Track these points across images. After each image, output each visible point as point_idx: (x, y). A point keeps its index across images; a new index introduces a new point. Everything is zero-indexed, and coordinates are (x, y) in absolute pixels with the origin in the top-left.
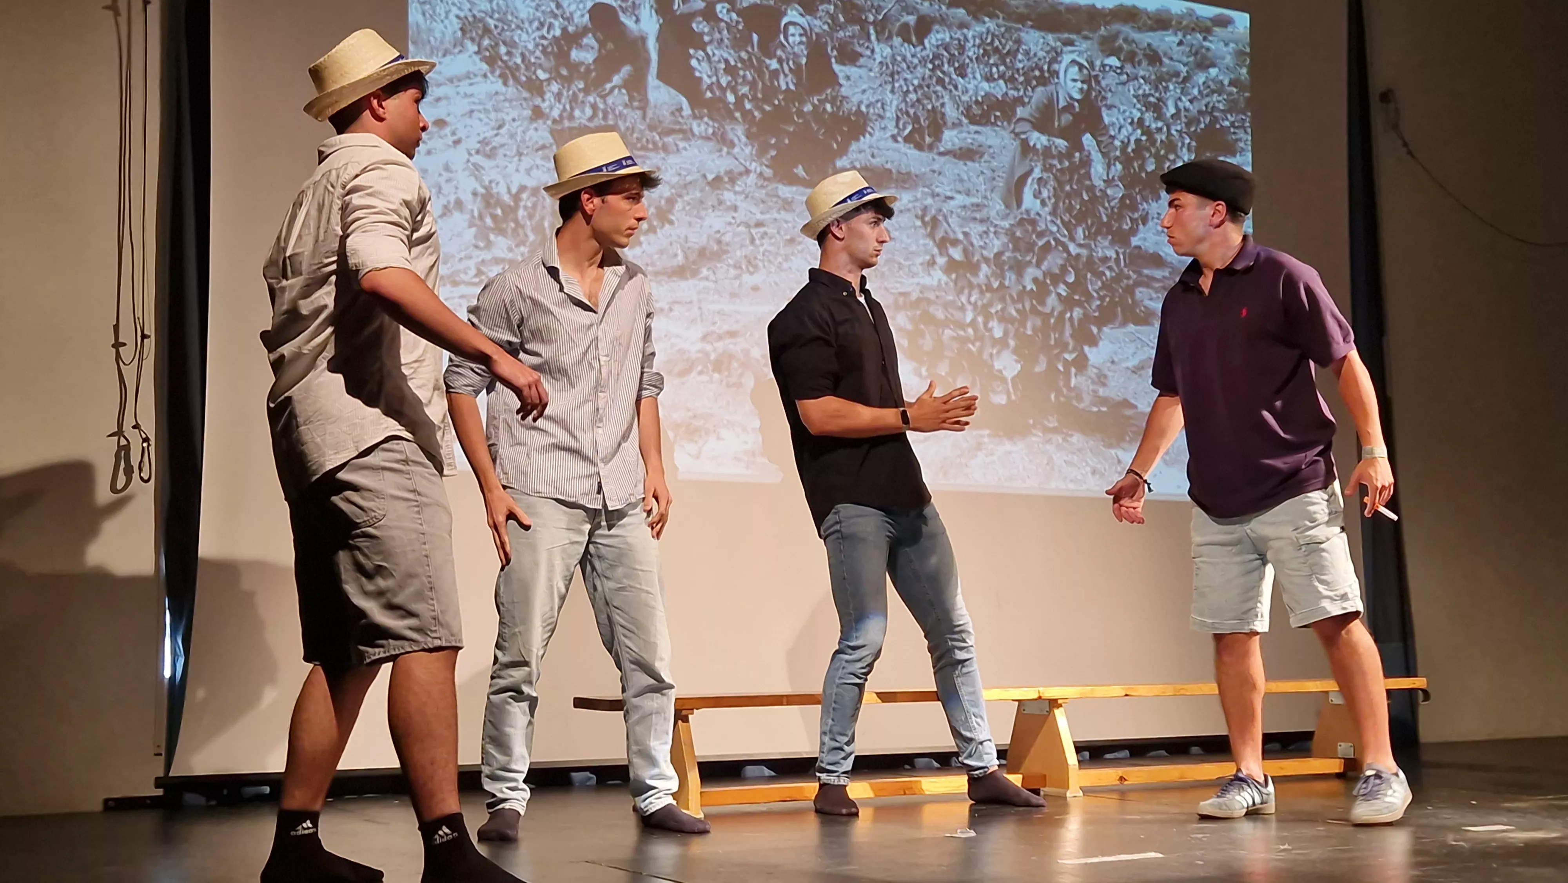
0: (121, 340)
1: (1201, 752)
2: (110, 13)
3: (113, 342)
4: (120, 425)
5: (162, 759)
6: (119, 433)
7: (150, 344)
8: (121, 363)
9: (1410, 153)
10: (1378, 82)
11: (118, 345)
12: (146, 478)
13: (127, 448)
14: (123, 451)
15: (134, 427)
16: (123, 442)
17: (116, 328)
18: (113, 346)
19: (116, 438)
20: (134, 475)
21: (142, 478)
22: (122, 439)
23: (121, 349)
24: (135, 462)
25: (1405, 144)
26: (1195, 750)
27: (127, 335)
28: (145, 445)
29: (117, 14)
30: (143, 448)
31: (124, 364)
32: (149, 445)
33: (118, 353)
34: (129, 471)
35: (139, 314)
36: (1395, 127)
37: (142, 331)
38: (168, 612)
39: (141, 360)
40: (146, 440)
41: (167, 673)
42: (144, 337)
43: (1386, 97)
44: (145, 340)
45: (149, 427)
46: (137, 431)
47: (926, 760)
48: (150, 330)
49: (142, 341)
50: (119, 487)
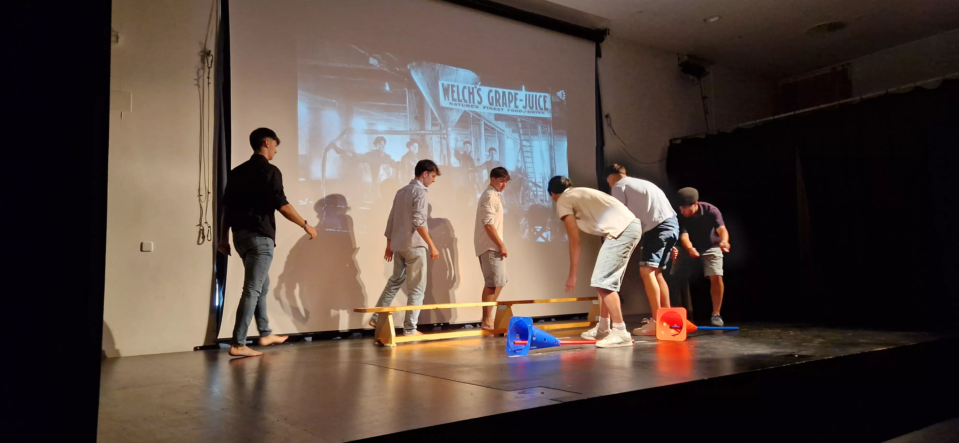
0: (200, 194)
1: (555, 320)
2: (197, 87)
3: (198, 195)
4: (201, 223)
5: (215, 332)
6: (200, 225)
7: (211, 196)
8: (201, 202)
9: (615, 134)
10: (605, 111)
11: (200, 195)
12: (209, 240)
13: (203, 230)
14: (202, 231)
15: (205, 223)
16: (202, 228)
17: (199, 190)
18: (198, 196)
19: (199, 226)
20: (205, 239)
21: (208, 240)
22: (201, 227)
23: (201, 197)
24: (206, 235)
25: (613, 131)
26: (553, 320)
27: (203, 192)
28: (209, 228)
29: (199, 87)
30: (209, 230)
31: (202, 202)
32: (210, 229)
33: (200, 198)
34: (204, 237)
35: (207, 185)
36: (610, 125)
37: (208, 191)
38: (217, 284)
39: (208, 200)
40: (209, 227)
41: (217, 304)
42: (208, 193)
43: (607, 116)
44: (209, 194)
45: (211, 223)
46: (206, 224)
47: (469, 325)
48: (211, 190)
49: (208, 194)
50: (200, 243)
